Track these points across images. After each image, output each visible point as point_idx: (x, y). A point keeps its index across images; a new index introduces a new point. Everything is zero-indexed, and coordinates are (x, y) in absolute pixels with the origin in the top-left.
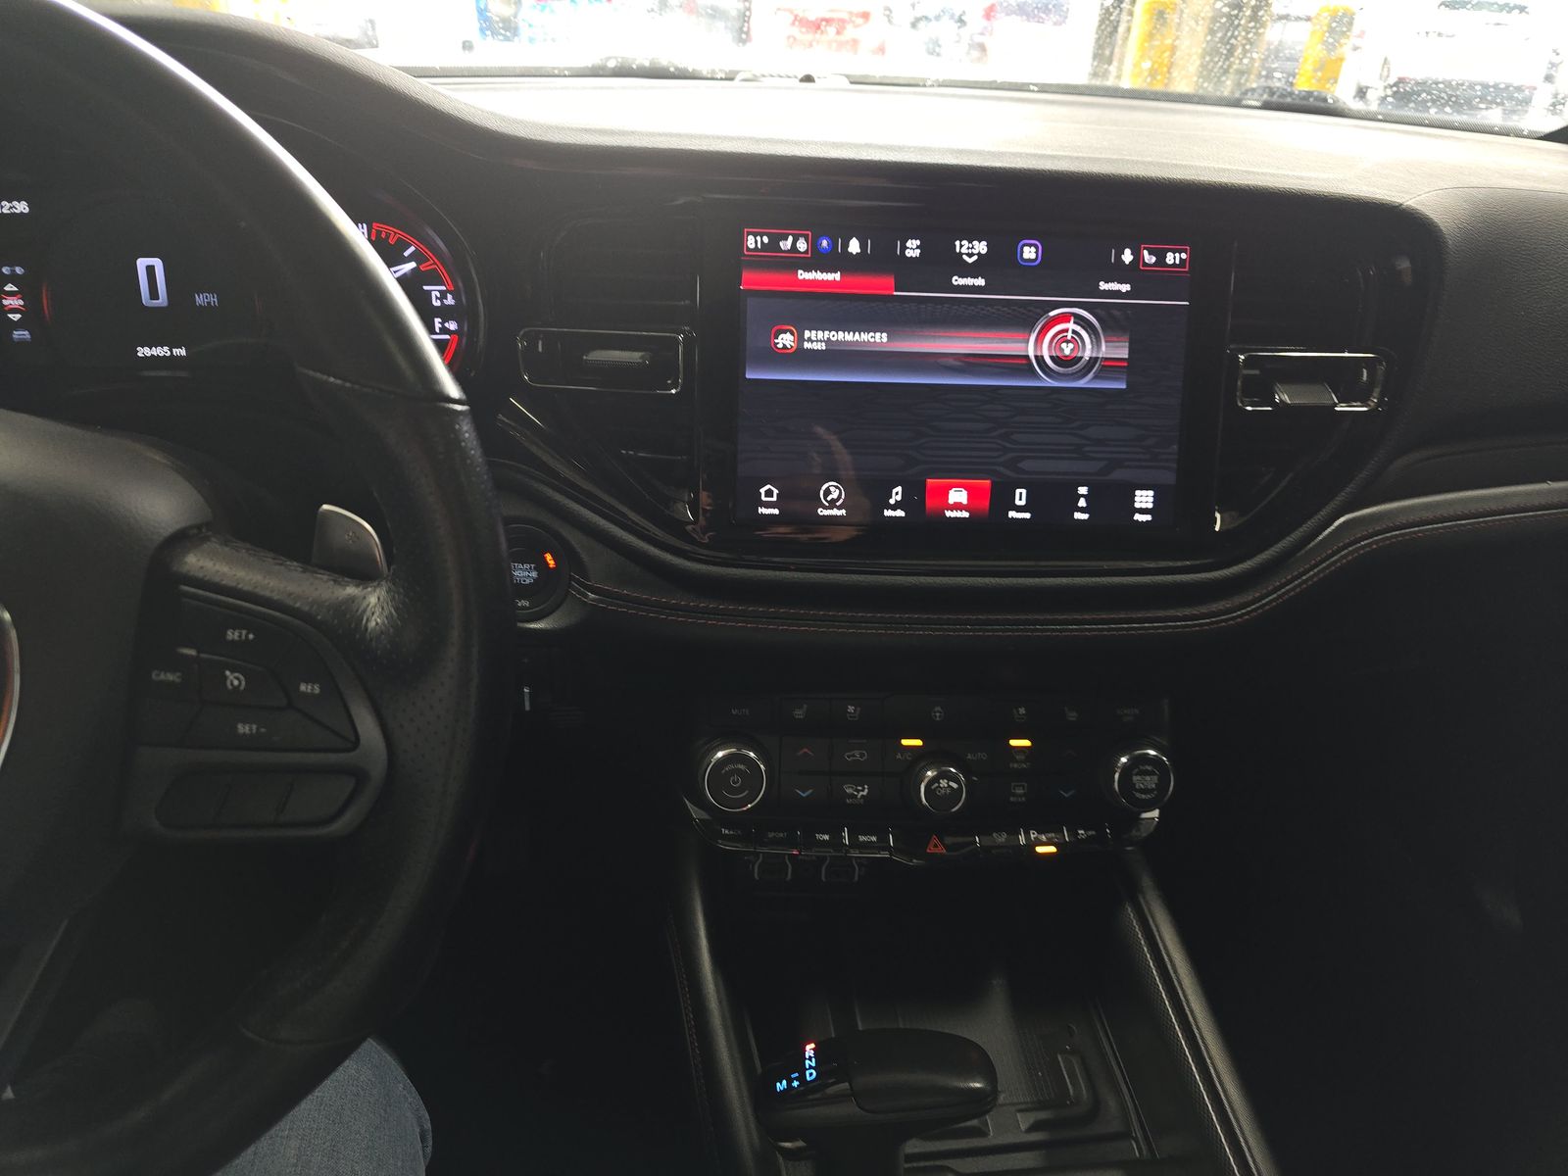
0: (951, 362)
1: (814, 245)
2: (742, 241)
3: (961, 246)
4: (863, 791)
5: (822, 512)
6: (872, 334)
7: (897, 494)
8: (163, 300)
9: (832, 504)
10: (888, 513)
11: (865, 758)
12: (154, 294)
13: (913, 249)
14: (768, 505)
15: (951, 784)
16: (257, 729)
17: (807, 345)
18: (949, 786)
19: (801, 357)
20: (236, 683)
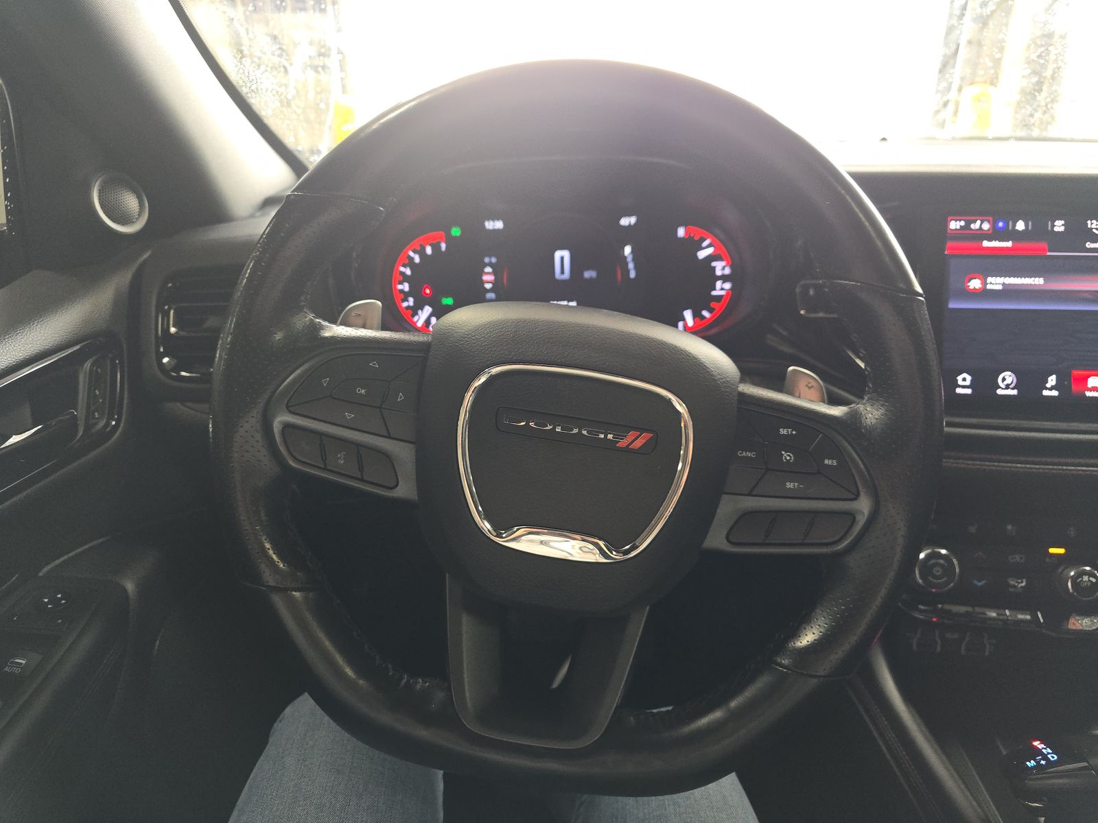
0: (1086, 295)
1: (994, 225)
2: (946, 225)
3: (1092, 224)
4: (1022, 583)
5: (999, 392)
6: (1033, 279)
7: (1052, 380)
8: (567, 275)
9: (1007, 387)
10: (1045, 393)
11: (1022, 561)
12: (562, 272)
13: (1059, 226)
14: (964, 387)
15: (1091, 579)
16: (798, 486)
17: (989, 287)
18: (1089, 580)
19: (985, 294)
20: (788, 458)
